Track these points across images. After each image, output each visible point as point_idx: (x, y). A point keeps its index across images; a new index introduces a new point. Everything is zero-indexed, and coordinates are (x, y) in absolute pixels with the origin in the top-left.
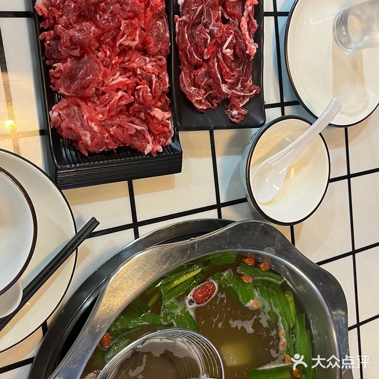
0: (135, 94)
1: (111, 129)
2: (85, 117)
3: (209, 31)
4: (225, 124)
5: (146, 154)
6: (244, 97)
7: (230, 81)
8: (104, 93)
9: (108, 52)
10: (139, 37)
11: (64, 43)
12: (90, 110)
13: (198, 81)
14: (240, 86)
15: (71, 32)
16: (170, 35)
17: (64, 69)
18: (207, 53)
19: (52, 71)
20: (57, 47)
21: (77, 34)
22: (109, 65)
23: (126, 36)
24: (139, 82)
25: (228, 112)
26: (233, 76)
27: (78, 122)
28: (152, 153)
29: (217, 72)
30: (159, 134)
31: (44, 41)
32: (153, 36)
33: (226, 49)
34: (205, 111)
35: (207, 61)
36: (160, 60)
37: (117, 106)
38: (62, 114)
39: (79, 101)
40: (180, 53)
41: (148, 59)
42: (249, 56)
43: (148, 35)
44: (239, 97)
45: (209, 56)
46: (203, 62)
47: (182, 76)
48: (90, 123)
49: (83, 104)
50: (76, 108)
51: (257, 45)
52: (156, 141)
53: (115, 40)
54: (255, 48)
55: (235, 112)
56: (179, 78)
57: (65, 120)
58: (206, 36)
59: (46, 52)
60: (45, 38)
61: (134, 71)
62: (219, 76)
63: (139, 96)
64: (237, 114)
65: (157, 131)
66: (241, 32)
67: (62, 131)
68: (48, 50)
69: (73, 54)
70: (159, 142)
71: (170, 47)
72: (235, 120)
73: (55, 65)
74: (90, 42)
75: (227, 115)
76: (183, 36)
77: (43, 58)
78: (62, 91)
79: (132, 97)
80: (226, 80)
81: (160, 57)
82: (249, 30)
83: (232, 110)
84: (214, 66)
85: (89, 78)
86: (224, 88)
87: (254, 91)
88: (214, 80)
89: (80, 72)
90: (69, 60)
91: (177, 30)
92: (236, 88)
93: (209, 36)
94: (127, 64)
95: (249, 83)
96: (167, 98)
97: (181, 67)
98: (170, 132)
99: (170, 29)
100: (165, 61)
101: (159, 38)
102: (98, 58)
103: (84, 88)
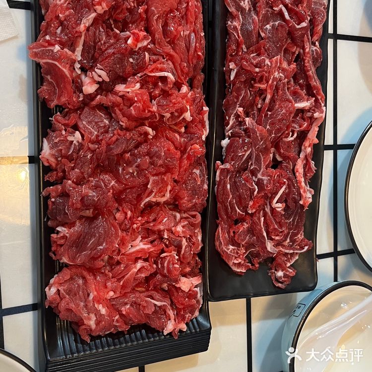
0: (158, 262)
1: (123, 309)
2: (91, 297)
3: (256, 180)
4: (267, 290)
5: (165, 334)
6: (292, 255)
7: (277, 238)
8: (118, 263)
9: (129, 213)
10: (170, 193)
11: (73, 205)
12: (99, 287)
13: (238, 239)
14: (288, 240)
15: (85, 189)
16: (209, 186)
17: (71, 236)
18: (252, 207)
19: (54, 236)
20: (64, 207)
21: (91, 193)
22: (129, 228)
23: (153, 194)
24: (165, 249)
25: (272, 273)
26: (282, 232)
27: (82, 302)
28: (173, 334)
29: (263, 229)
30: (184, 308)
31: (47, 198)
32: (187, 189)
33: (276, 203)
34: (243, 274)
35: (252, 215)
36: (194, 216)
37: (134, 279)
38: (62, 291)
39: (85, 273)
40: (219, 205)
41: (178, 216)
42: (302, 207)
43: (181, 189)
44: (286, 254)
45: (254, 211)
46: (245, 215)
47: (219, 231)
48: (96, 306)
49: (90, 278)
50: (81, 282)
51: (313, 191)
52: (180, 317)
53: (139, 198)
54: (311, 196)
55: (280, 274)
56: (215, 235)
57: (65, 298)
58: (252, 186)
59: (49, 211)
60: (50, 194)
61: (160, 233)
62: (265, 234)
63: (163, 267)
64: (283, 276)
65: (182, 304)
66: (296, 178)
67: (60, 312)
68: (53, 209)
69: (84, 214)
70: (183, 318)
71: (208, 201)
72: (280, 285)
73: (59, 229)
74: (107, 203)
75: (270, 276)
76: (225, 187)
77: (44, 219)
78: (65, 260)
79: (155, 266)
80: (273, 237)
81: (194, 213)
82: (305, 175)
83: (276, 270)
84: (260, 222)
85: (101, 247)
86: (269, 246)
87: (306, 248)
88: (258, 237)
89: (90, 240)
90: (78, 224)
91: (217, 179)
92: (284, 243)
93: (256, 187)
94: (152, 225)
95: (300, 236)
96: (197, 259)
97: (218, 221)
98: (198, 302)
99: (209, 179)
100: (199, 218)
101: (195, 191)
102: (116, 220)
103: (94, 259)
